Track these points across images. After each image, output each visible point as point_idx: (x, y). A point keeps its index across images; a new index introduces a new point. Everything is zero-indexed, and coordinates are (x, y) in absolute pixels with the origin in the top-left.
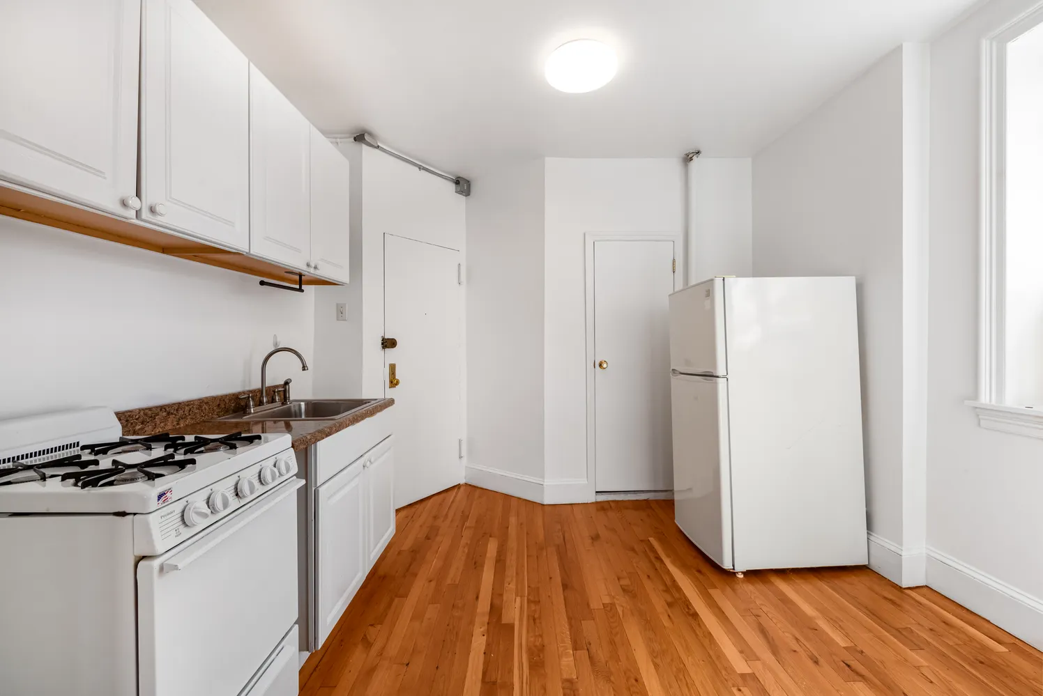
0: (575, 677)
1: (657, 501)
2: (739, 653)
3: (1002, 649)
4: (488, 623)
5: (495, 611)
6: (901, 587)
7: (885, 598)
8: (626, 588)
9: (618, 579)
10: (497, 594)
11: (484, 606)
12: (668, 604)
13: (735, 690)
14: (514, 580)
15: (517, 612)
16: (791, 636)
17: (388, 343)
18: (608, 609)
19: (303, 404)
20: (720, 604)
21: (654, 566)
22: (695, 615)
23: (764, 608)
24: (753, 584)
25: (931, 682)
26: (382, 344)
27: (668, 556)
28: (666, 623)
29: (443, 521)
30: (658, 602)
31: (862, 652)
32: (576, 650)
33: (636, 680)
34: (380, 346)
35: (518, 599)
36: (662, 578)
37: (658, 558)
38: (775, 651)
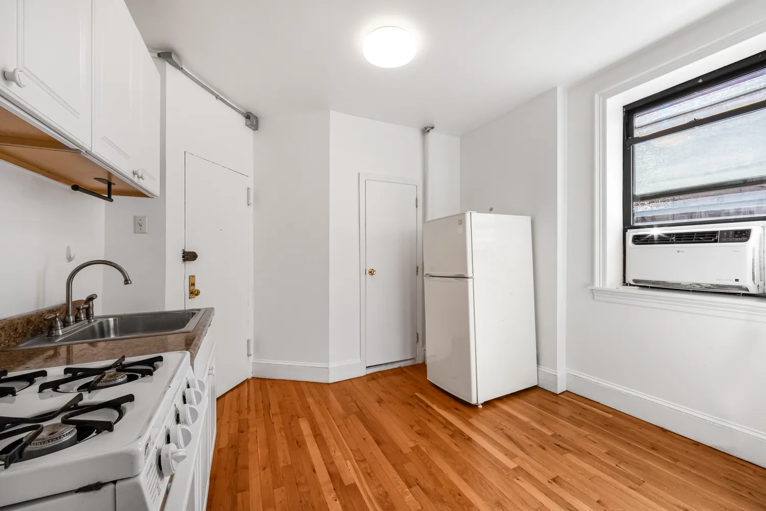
0: (420, 508)
1: (407, 367)
2: (505, 456)
3: (610, 416)
4: (334, 489)
5: (335, 477)
6: (556, 394)
7: (553, 402)
8: (419, 432)
9: (411, 427)
10: (329, 464)
11: (323, 476)
12: (450, 436)
13: (515, 480)
14: (337, 447)
15: (352, 471)
16: (524, 437)
17: (189, 256)
18: (416, 450)
19: (111, 320)
20: (479, 428)
21: (428, 412)
22: (469, 439)
23: (502, 423)
24: (489, 410)
25: (595, 442)
26: (183, 257)
27: (433, 403)
28: (457, 449)
29: (248, 414)
30: (444, 436)
31: (560, 436)
32: (410, 487)
33: (460, 495)
34: (181, 259)
35: (348, 462)
36: (438, 419)
37: (428, 406)
38: (522, 449)
